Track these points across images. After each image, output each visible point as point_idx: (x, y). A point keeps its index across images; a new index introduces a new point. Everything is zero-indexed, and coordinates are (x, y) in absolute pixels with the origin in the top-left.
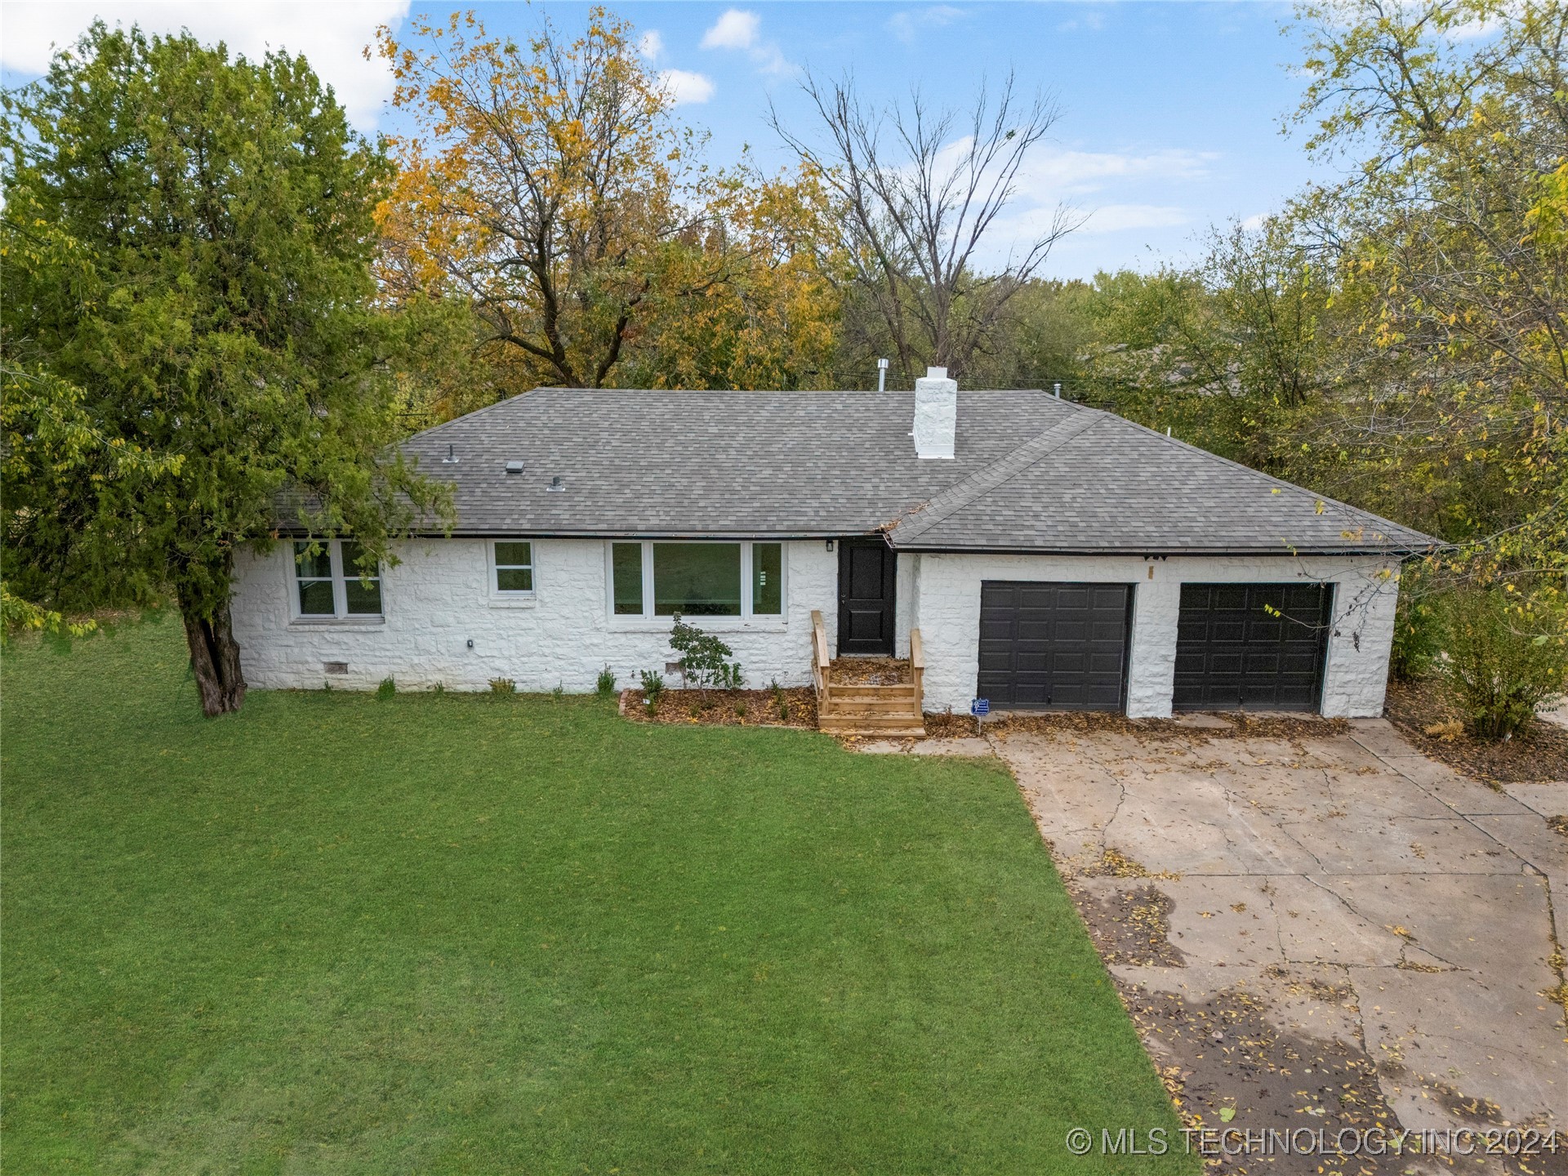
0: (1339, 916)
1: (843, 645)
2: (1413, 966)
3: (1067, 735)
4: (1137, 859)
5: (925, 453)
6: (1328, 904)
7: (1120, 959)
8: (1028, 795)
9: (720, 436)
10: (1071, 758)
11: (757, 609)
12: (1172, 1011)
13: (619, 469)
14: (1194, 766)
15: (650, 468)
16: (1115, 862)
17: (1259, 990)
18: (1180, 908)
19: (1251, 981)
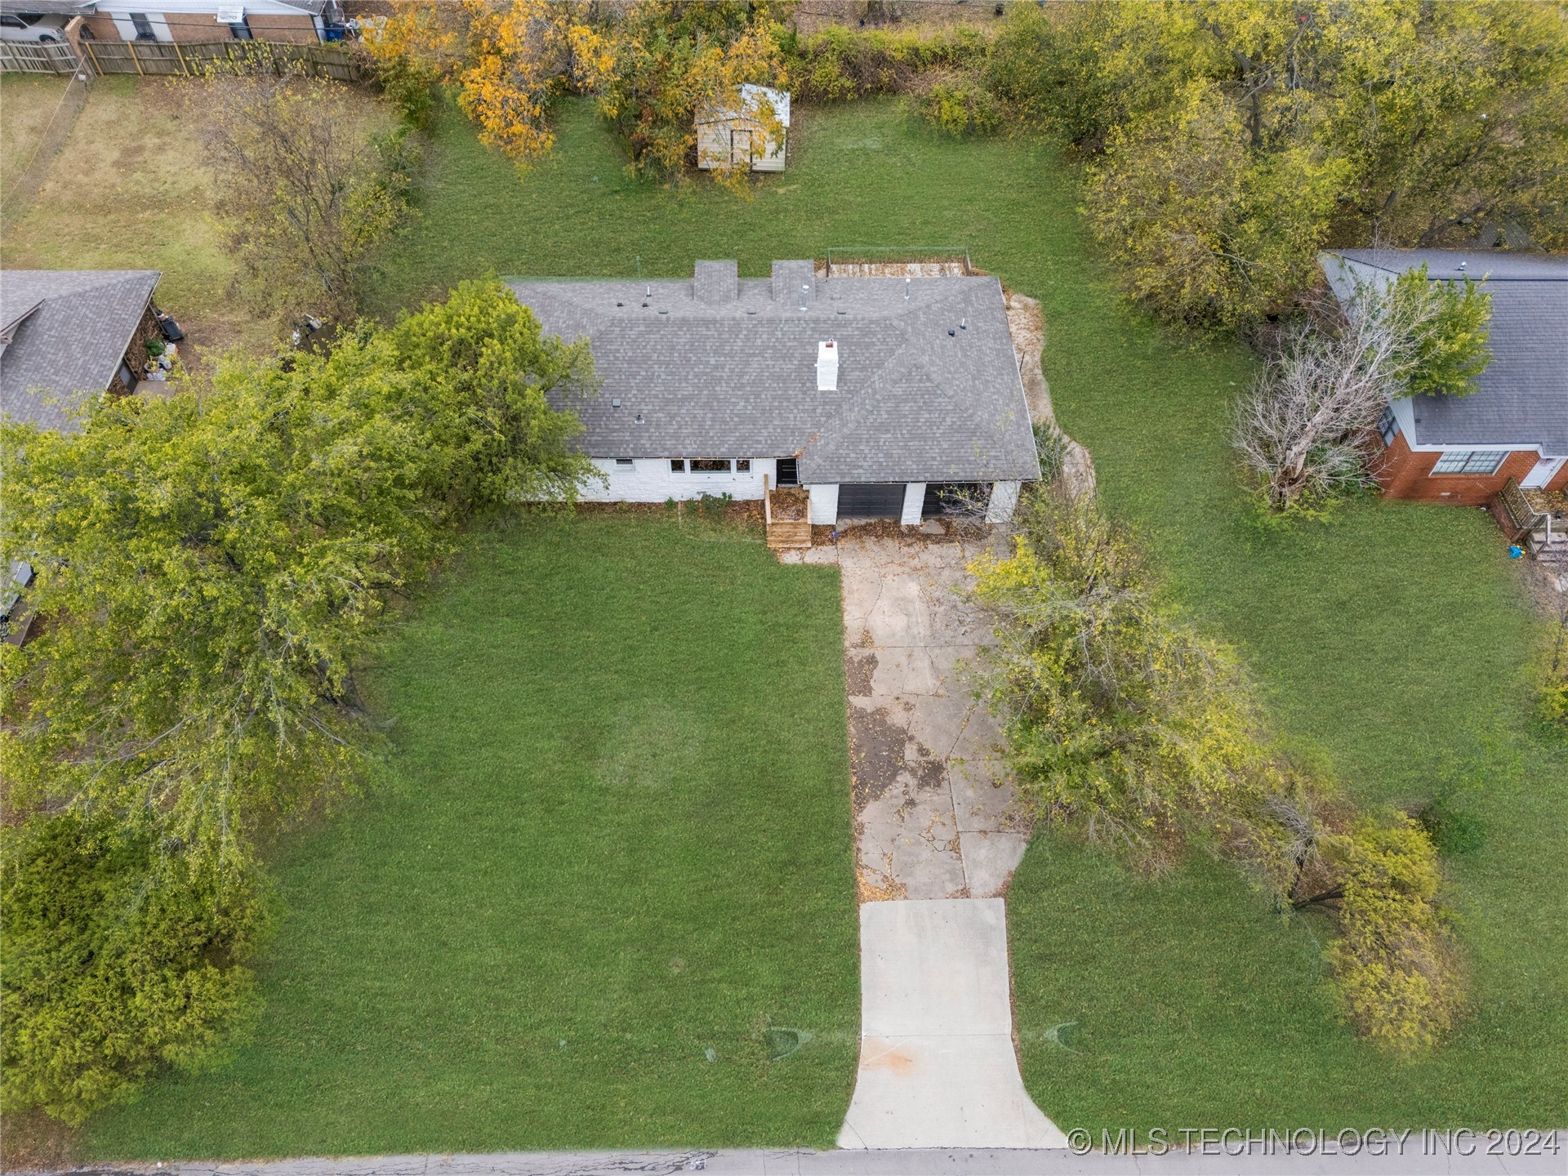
0: (927, 673)
1: (779, 481)
2: (938, 696)
3: (870, 542)
4: (874, 637)
5: (821, 387)
6: (927, 663)
7: (853, 694)
8: (845, 593)
9: (716, 367)
10: (868, 563)
11: (739, 469)
12: (861, 715)
13: (668, 402)
14: (915, 569)
15: (685, 399)
16: (866, 640)
17: (888, 707)
18: (880, 666)
19: (887, 702)
